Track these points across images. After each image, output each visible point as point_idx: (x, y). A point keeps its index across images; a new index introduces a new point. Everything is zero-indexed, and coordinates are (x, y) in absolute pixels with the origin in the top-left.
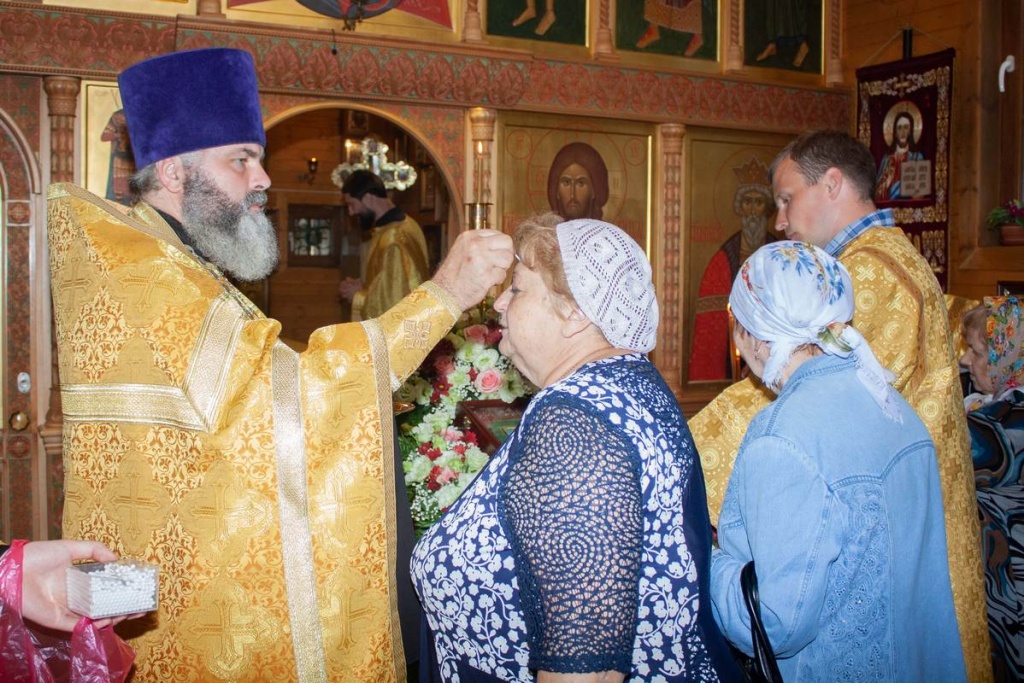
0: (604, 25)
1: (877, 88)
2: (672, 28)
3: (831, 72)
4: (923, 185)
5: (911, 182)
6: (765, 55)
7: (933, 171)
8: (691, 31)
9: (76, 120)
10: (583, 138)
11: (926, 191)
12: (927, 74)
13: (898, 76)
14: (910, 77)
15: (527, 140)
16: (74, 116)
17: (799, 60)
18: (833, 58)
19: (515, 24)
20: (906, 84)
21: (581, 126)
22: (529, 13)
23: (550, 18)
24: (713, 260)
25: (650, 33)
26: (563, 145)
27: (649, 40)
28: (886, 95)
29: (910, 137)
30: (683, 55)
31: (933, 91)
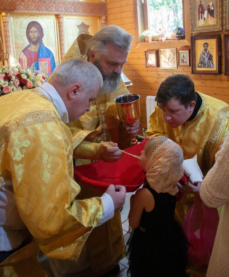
15: (19, 21)
26: (30, 22)
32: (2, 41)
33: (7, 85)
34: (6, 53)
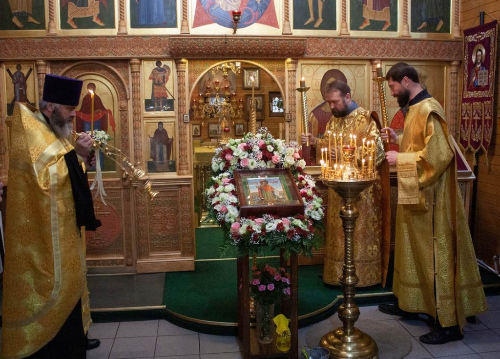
0: (344, 21)
1: (471, 38)
2: (376, 19)
3: (454, 32)
4: (485, 81)
5: (481, 80)
6: (421, 27)
7: (489, 74)
8: (385, 20)
9: (140, 74)
10: (336, 67)
11: (486, 84)
12: (487, 32)
13: (477, 33)
14: (481, 33)
15: (311, 70)
16: (139, 72)
17: (439, 27)
18: (455, 26)
19: (305, 24)
20: (480, 36)
21: (335, 63)
22: (311, 19)
23: (320, 20)
24: (396, 115)
25: (366, 23)
26: (327, 71)
27: (365, 25)
28: (473, 42)
29: (481, 60)
30: (381, 30)
31: (489, 39)
32: (285, 96)
33: (245, 157)
34: (288, 112)
